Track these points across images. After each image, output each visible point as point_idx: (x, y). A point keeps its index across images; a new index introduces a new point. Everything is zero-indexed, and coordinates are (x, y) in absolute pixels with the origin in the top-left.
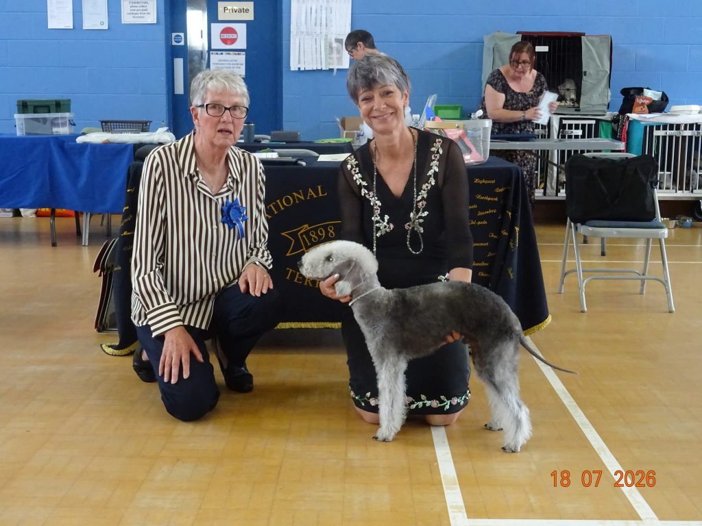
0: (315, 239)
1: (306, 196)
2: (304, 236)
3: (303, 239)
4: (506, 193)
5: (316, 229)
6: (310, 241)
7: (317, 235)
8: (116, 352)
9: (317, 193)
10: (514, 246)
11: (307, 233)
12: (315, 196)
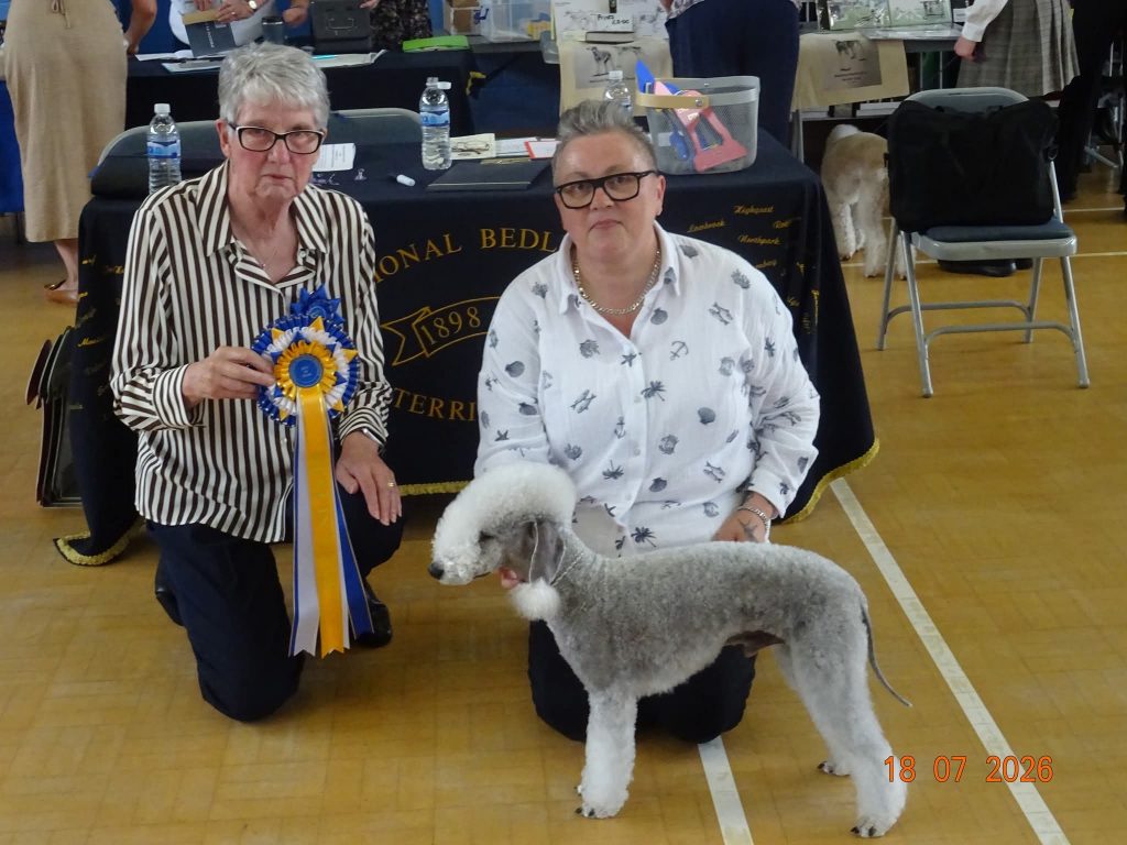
0: (444, 332)
1: (422, 256)
2: (423, 328)
3: (422, 333)
4: (794, 228)
5: (444, 315)
6: (435, 337)
7: (447, 324)
8: (87, 559)
9: (443, 247)
10: (811, 325)
11: (428, 322)
12: (440, 254)
